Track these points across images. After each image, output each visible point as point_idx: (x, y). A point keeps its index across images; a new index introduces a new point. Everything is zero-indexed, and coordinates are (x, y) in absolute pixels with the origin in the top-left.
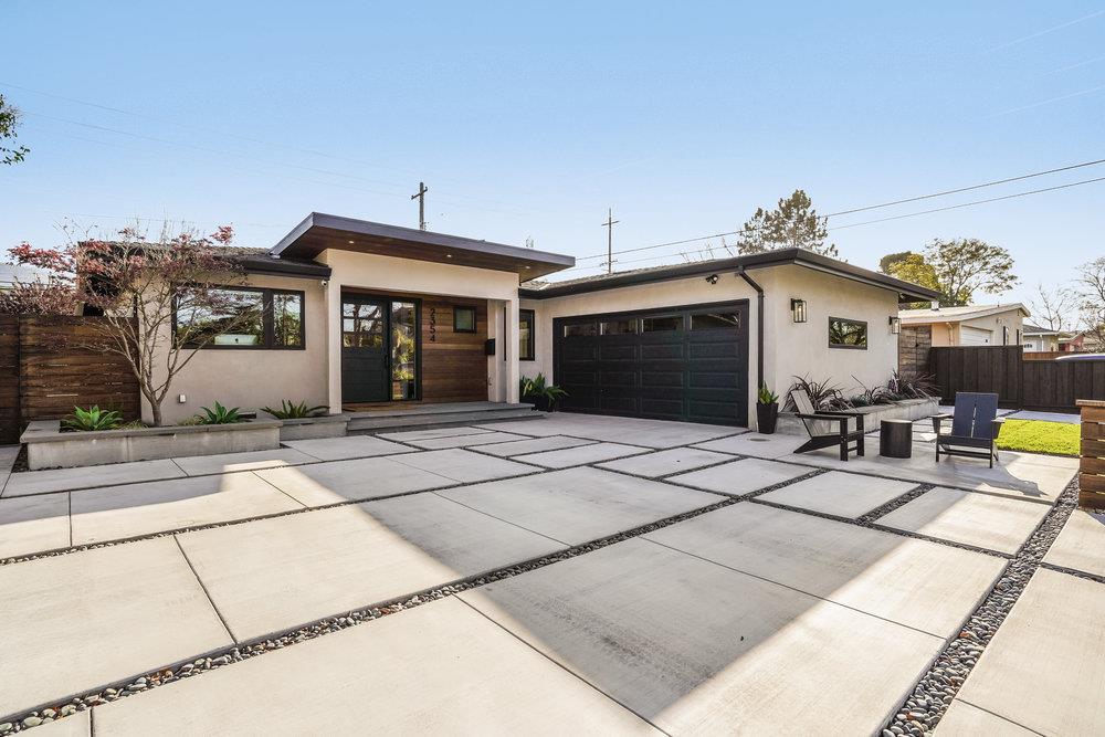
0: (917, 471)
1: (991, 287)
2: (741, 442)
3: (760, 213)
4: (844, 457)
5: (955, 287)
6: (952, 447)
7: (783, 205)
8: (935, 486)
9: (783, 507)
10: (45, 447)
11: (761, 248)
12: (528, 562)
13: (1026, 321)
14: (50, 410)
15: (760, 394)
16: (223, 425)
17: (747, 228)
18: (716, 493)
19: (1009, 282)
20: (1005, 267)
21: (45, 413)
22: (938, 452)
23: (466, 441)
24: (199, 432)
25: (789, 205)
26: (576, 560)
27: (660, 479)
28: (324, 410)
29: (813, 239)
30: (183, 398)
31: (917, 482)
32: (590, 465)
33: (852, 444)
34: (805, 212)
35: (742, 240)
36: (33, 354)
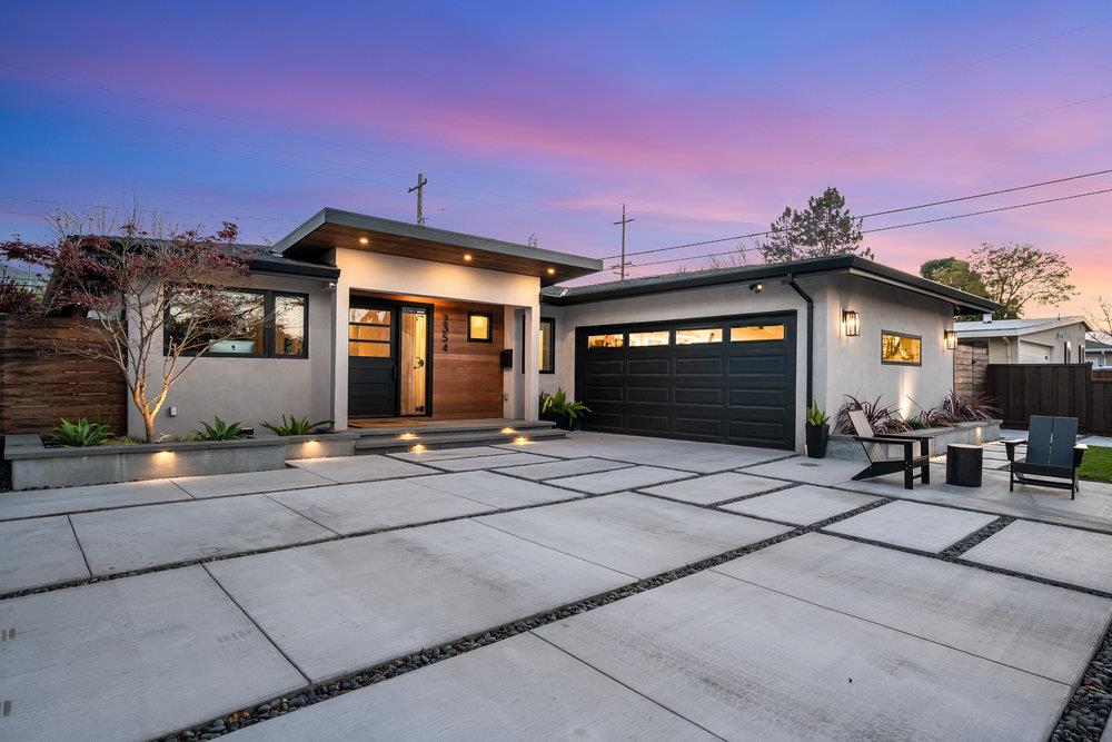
0: (993, 501)
1: (1046, 298)
2: (792, 468)
3: (788, 212)
4: (909, 485)
5: (1005, 297)
6: (1026, 476)
7: (814, 204)
8: (1016, 518)
9: (855, 539)
10: (31, 465)
11: (790, 252)
12: (597, 596)
13: (1088, 336)
14: (27, 422)
15: (809, 415)
16: (224, 441)
17: (775, 229)
18: (778, 523)
19: (1066, 293)
20: (1061, 276)
21: (23, 426)
22: (1012, 481)
23: (490, 462)
24: (199, 450)
25: (820, 203)
26: (647, 594)
27: (713, 507)
28: (328, 425)
29: (847, 242)
30: (174, 412)
31: (995, 514)
32: (633, 490)
33: (917, 471)
34: (837, 212)
35: (769, 242)
36: (10, 360)
